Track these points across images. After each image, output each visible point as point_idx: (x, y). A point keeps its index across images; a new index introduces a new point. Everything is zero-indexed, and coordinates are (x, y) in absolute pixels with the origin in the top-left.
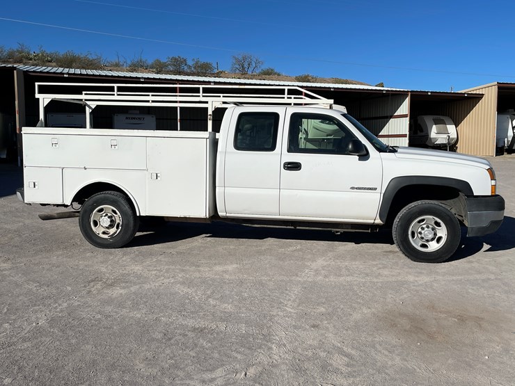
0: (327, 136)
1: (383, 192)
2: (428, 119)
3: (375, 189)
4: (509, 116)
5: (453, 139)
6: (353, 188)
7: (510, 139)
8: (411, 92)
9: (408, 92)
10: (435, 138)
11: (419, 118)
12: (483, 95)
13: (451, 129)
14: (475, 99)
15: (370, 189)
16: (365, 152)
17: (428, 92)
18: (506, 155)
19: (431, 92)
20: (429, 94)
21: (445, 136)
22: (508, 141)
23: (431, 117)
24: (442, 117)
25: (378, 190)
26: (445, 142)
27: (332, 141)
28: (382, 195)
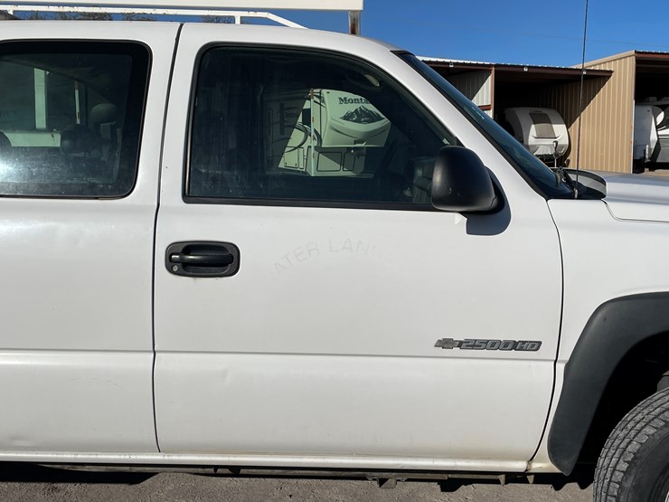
0: (356, 142)
1: (566, 354)
2: (522, 115)
3: (535, 346)
4: (650, 108)
5: (562, 146)
6: (446, 344)
7: (653, 146)
8: (495, 66)
9: (490, 66)
10: (535, 146)
11: (508, 111)
12: (611, 72)
13: (560, 130)
14: (597, 79)
15: (516, 346)
16: (491, 202)
17: (523, 67)
18: (647, 172)
19: (529, 67)
20: (526, 70)
21: (551, 142)
22: (650, 149)
23: (528, 110)
24: (545, 111)
25: (548, 350)
26: (550, 152)
27: (364, 151)
28: (561, 367)
